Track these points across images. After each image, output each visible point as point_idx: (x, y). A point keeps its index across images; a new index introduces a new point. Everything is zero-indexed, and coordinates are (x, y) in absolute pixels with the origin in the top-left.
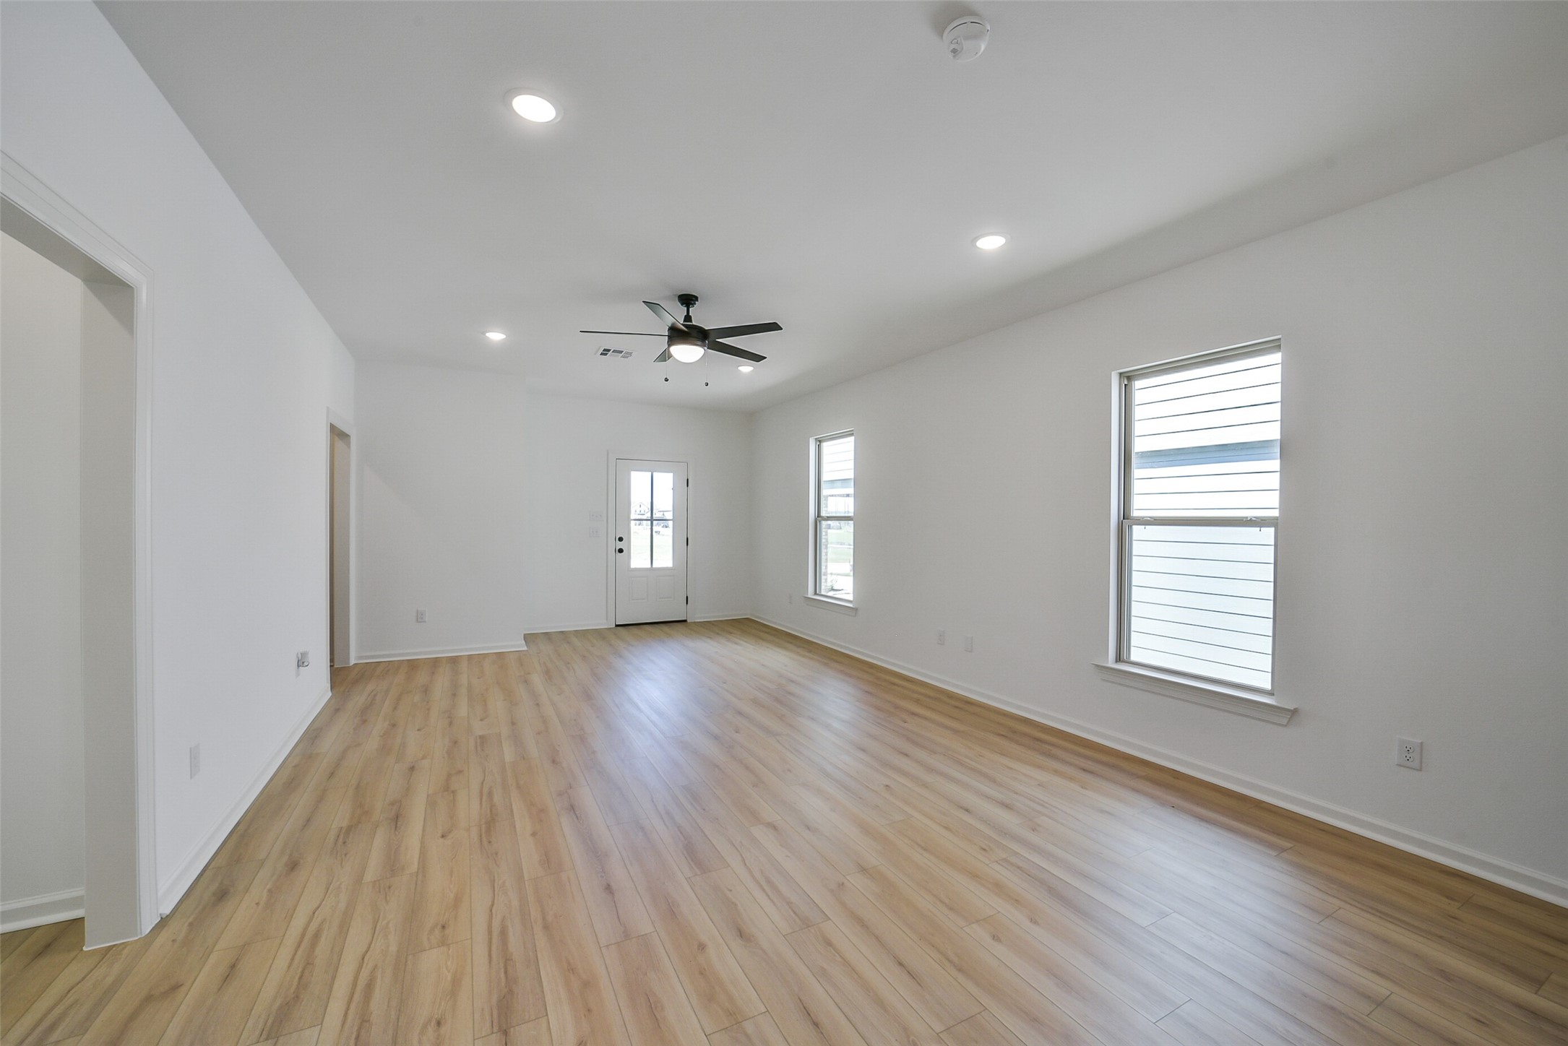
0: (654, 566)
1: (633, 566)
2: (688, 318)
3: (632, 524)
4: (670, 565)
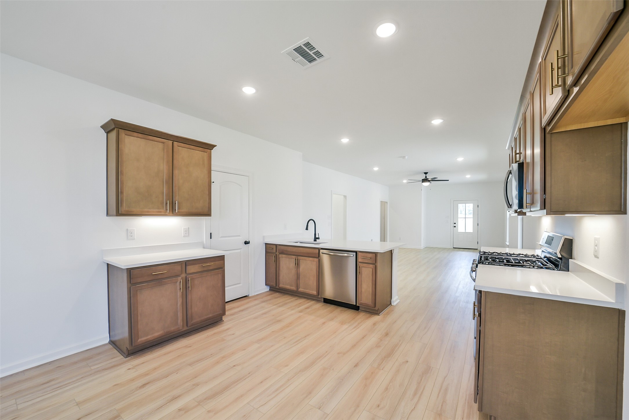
1: (459, 231)
2: (426, 177)
3: (459, 219)
4: (472, 232)
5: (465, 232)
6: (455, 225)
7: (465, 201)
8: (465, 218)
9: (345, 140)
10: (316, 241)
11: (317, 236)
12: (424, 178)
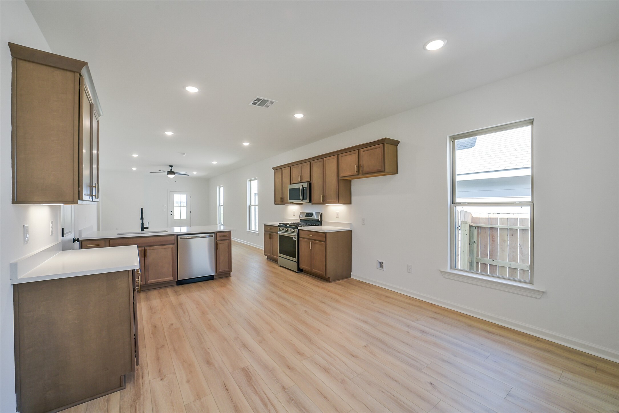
0: (181, 218)
1: (175, 218)
2: (171, 170)
3: (175, 208)
4: (186, 218)
5: (180, 218)
6: (171, 213)
7: (180, 192)
8: (180, 207)
9: (169, 133)
10: (144, 231)
11: (145, 225)
12: (170, 170)
